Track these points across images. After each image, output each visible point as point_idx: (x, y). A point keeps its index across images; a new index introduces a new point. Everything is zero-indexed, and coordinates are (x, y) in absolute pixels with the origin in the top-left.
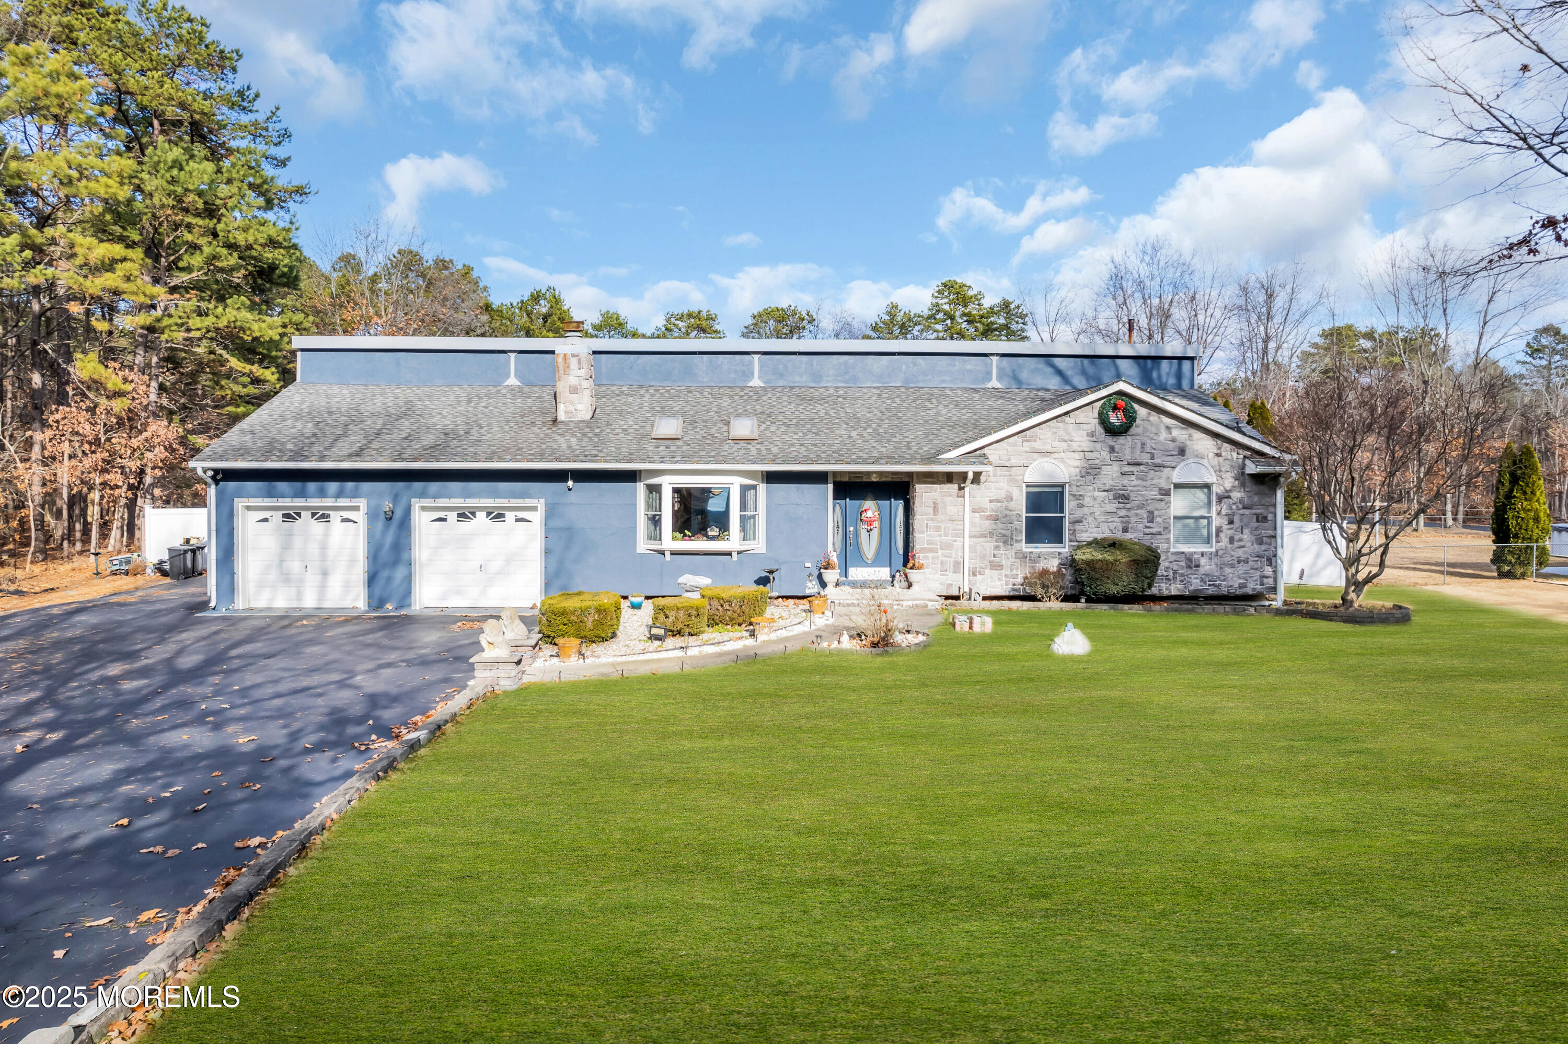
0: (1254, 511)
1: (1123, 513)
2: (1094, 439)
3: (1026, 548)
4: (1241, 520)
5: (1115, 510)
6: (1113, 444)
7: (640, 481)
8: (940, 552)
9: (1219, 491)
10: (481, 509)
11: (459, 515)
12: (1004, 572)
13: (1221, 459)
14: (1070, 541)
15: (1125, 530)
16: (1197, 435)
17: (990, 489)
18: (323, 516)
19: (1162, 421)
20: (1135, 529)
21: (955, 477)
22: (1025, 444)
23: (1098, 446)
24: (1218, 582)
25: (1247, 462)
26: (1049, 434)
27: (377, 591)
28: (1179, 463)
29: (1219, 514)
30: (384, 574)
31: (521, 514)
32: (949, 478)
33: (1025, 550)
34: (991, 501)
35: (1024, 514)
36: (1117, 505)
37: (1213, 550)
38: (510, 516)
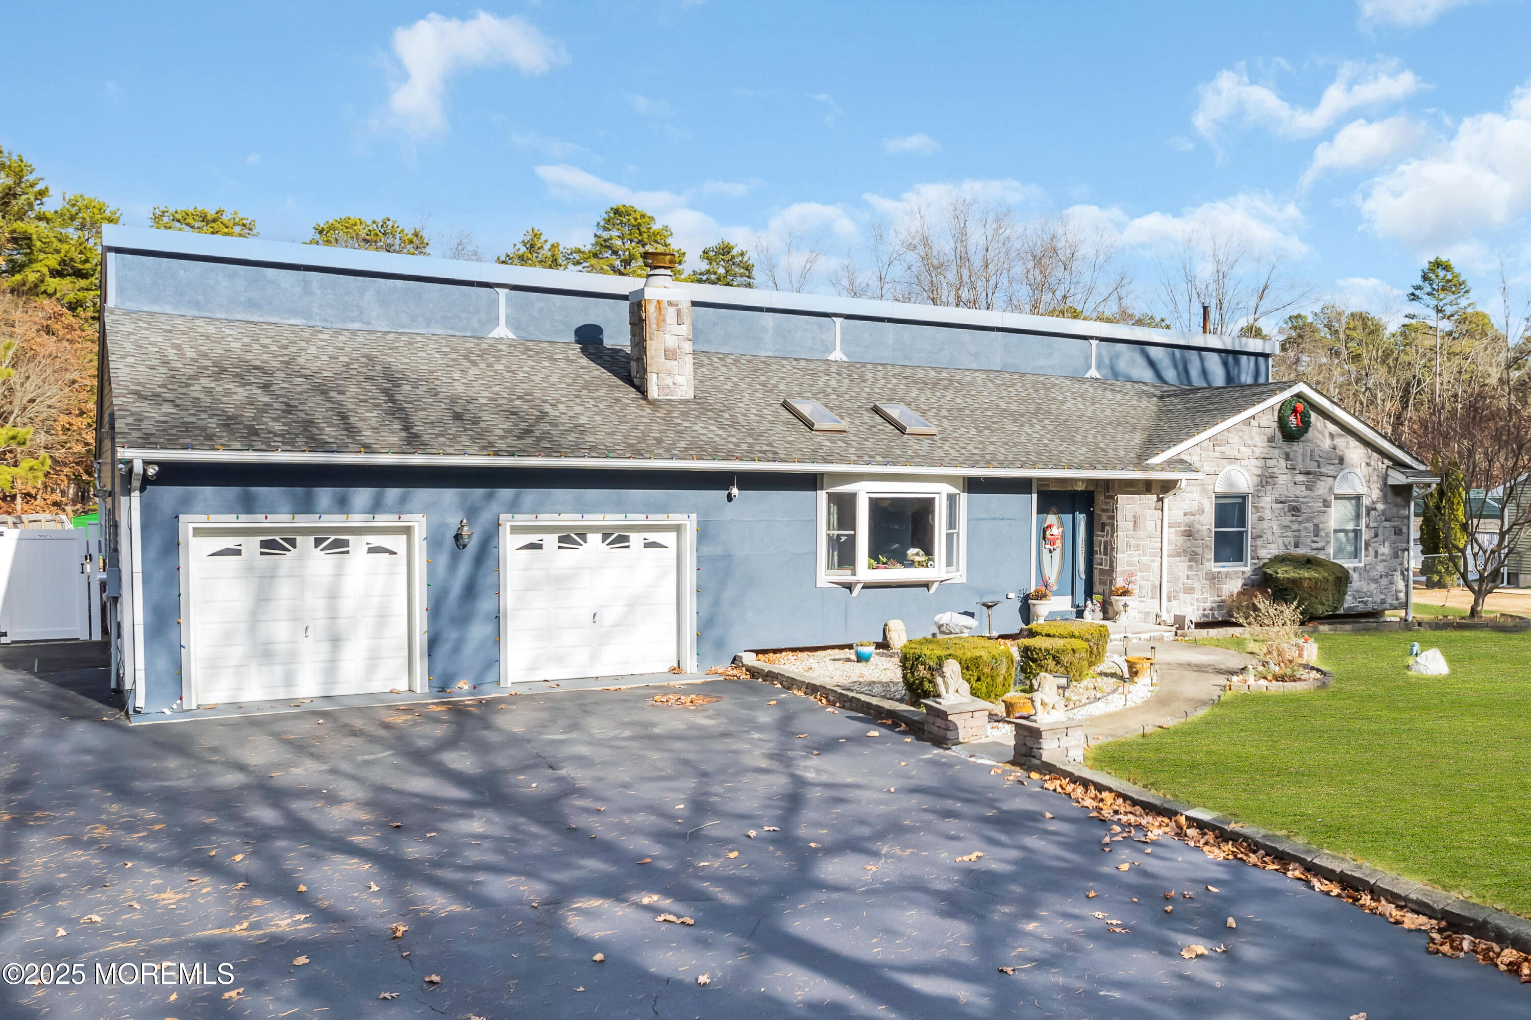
0: (1393, 524)
1: (1295, 526)
2: (1273, 445)
3: (1215, 567)
4: (1384, 534)
5: (1289, 524)
6: (1288, 450)
7: (822, 489)
8: (1139, 574)
9: (1368, 503)
10: (594, 529)
11: (561, 540)
12: (1195, 596)
13: (1371, 469)
14: (1252, 558)
15: (1297, 546)
16: (1353, 443)
17: (1184, 500)
18: (337, 544)
19: (1326, 427)
20: (1306, 545)
21: (1154, 486)
22: (1217, 448)
23: (1277, 452)
24: (1365, 599)
25: (1390, 472)
26: (1236, 439)
27: (440, 666)
28: (1339, 472)
29: (1367, 526)
30: (451, 635)
31: (653, 537)
32: (1147, 487)
33: (1214, 570)
34: (1185, 514)
35: (1213, 530)
36: (1290, 518)
37: (1362, 565)
38: (636, 539)
